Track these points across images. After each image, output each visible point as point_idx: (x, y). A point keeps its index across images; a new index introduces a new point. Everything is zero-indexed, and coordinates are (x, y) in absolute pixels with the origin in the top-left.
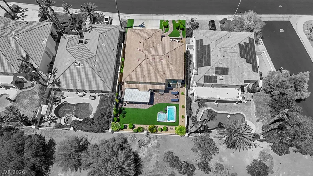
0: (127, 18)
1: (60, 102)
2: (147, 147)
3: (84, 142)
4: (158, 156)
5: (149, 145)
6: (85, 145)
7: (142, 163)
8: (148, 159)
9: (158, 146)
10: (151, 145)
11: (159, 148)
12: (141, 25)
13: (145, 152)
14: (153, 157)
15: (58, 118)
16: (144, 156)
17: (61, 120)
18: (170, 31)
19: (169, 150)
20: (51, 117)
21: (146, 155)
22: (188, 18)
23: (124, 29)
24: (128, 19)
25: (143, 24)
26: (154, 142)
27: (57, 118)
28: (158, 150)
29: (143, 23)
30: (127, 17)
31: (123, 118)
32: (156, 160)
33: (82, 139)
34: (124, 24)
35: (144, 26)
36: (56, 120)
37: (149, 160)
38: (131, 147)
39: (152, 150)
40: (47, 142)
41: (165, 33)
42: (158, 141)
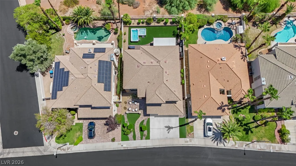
0: (188, 139)
1: (231, 40)
2: (153, 10)
3: (201, 10)
4: (144, 5)
5: (151, 11)
6: (200, 9)
7: (156, 1)
8: (152, 4)
9: (144, 11)
10: (149, 12)
11: (143, 10)
12: (171, 129)
13: (154, 7)
14: (147, 4)
15: (227, 27)
16: (154, 5)
17: (225, 25)
18: (138, 123)
19: (136, 10)
20: (233, 27)
21: (153, 6)
22: (118, 144)
23: (189, 122)
24: (186, 138)
25: (168, 131)
26: (148, 13)
27: (229, 26)
28: (144, 8)
29: (168, 133)
30: (187, 142)
31: (174, 31)
32: (145, 3)
33: (204, 13)
34: (189, 129)
35: (167, 129)
36: (228, 25)
37: (150, 3)
38: (165, 10)
39: (149, 8)
40: (230, 10)
41: (144, 121)
42: (145, 14)
